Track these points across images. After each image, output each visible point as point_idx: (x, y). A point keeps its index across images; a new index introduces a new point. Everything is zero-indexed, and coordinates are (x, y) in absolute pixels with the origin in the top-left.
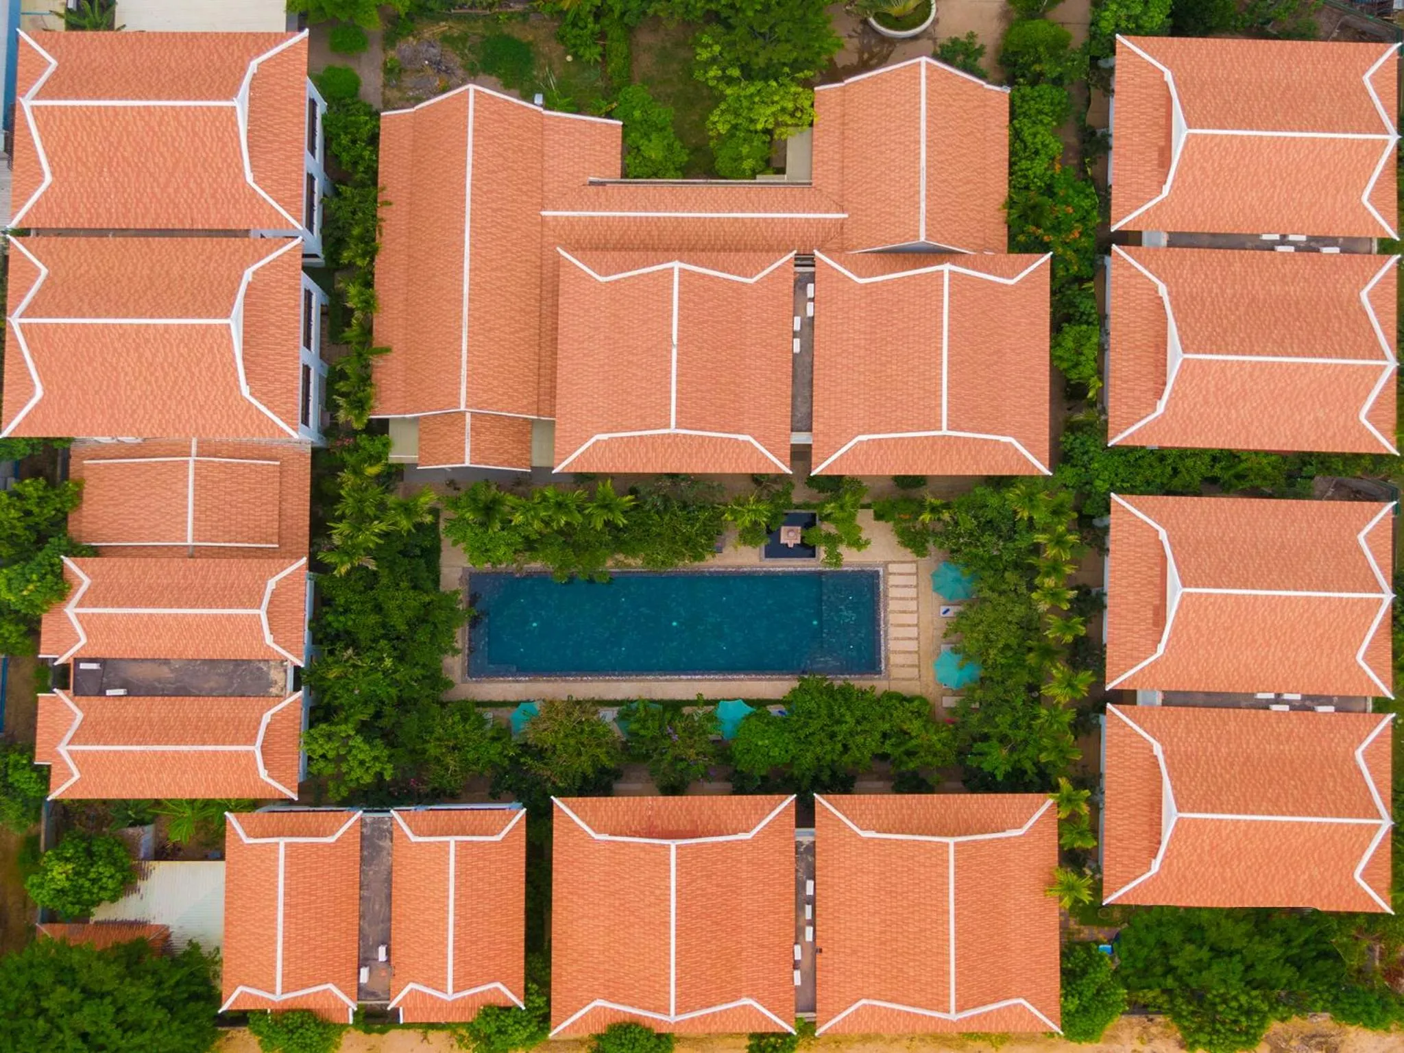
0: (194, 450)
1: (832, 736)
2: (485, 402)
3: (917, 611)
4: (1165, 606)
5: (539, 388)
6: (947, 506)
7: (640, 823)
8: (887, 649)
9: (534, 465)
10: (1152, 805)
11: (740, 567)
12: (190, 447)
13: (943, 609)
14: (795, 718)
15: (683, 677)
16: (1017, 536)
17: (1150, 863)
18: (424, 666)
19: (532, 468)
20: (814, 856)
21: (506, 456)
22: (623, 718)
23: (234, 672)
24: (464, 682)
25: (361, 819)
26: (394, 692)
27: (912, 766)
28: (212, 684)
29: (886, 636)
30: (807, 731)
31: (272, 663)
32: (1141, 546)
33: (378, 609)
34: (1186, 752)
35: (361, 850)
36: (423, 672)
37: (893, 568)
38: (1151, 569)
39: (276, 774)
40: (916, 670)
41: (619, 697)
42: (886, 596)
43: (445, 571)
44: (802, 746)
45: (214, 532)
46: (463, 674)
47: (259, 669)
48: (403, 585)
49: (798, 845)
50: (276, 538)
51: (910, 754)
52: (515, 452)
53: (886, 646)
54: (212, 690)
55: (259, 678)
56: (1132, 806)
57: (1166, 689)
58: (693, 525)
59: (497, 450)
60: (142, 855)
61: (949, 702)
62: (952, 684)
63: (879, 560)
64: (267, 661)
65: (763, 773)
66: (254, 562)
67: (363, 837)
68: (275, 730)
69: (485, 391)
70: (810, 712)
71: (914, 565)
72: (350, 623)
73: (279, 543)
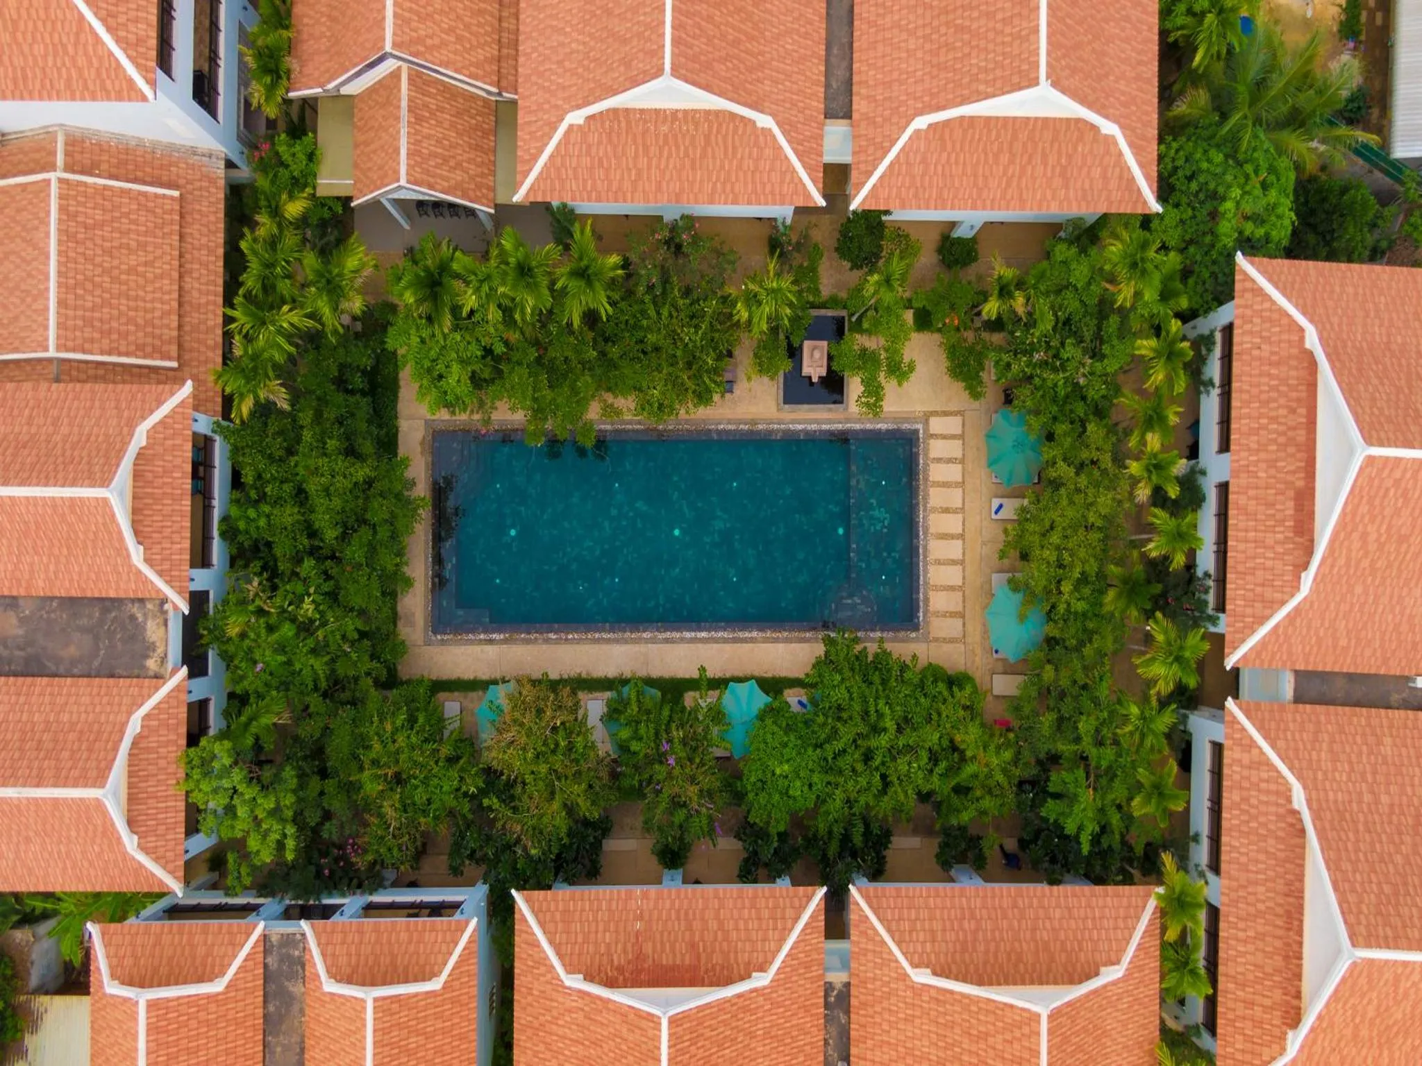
0: (60, 159)
1: (868, 757)
2: (420, 40)
3: (963, 508)
4: (1313, 489)
5: (501, 30)
6: (1020, 285)
7: (625, 951)
8: (926, 583)
9: (499, 201)
10: (1289, 914)
11: (754, 422)
12: (54, 153)
13: (996, 503)
14: (821, 719)
15: (688, 635)
16: (1106, 349)
17: (1283, 1038)
18: (362, 613)
19: (496, 206)
20: (848, 1012)
21: (458, 176)
22: (613, 714)
23: (101, 621)
24: (428, 643)
25: (265, 938)
26: (319, 665)
27: (965, 817)
28: (72, 651)
29: (925, 557)
30: (838, 745)
31: (149, 606)
32: (1277, 364)
33: (301, 495)
34: (1336, 802)
35: (265, 1002)
36: (359, 624)
37: (937, 425)
38: (1293, 411)
39: (152, 841)
40: (959, 622)
41: (611, 672)
42: (926, 479)
43: (404, 425)
44: (831, 778)
45: (88, 333)
46: (426, 630)
47: (133, 618)
48: (332, 444)
49: (829, 987)
50: (174, 349)
51: (962, 790)
52: (473, 169)
53: (925, 576)
54: (74, 662)
55: (133, 638)
56: (1259, 914)
57: (1301, 666)
58: (697, 327)
59: (445, 160)
60: (34, 981)
61: (1004, 685)
62: (1010, 652)
63: (919, 408)
64: (142, 601)
65: (782, 828)
66: (125, 390)
67: (267, 977)
68: (148, 750)
69: (422, 19)
70: (839, 708)
71: (958, 419)
72: (262, 522)
73: (179, 358)
